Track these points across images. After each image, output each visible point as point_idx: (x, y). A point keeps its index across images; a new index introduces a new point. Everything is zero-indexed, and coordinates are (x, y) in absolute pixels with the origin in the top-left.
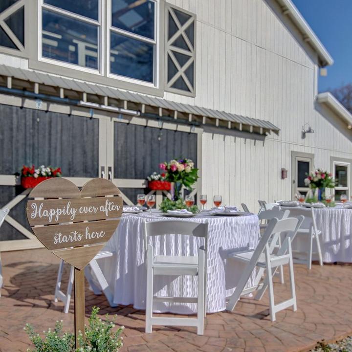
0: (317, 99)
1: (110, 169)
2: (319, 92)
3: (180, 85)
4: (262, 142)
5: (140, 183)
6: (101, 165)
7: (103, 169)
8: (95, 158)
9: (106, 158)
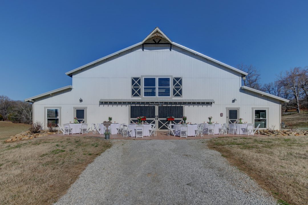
0: (241, 88)
1: (157, 116)
2: (242, 86)
3: (177, 95)
4: (210, 106)
5: (165, 119)
6: (155, 115)
7: (156, 116)
8: (154, 114)
9: (157, 113)
